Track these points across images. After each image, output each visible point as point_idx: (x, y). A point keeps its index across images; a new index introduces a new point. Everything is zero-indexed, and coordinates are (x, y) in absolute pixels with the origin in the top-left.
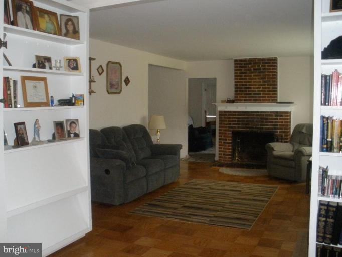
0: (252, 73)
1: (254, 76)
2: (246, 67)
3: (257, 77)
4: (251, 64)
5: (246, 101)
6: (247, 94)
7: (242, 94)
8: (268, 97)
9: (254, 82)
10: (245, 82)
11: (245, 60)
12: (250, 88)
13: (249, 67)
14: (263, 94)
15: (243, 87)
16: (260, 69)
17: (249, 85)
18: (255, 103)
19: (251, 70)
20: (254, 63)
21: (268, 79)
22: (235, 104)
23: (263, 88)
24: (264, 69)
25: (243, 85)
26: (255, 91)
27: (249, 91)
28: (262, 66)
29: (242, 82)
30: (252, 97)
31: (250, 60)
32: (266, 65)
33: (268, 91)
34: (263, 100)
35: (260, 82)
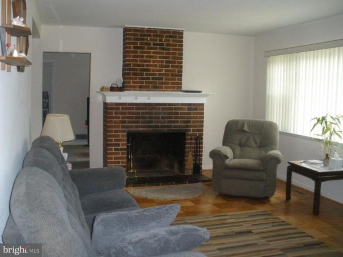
0: (151, 48)
1: (154, 53)
2: (143, 39)
3: (158, 55)
4: (150, 36)
5: (141, 88)
6: (143, 79)
7: (136, 78)
8: (172, 83)
9: (154, 62)
10: (140, 61)
11: (142, 30)
12: (149, 70)
13: (147, 39)
14: (166, 79)
15: (138, 68)
16: (162, 45)
17: (147, 66)
18: (155, 91)
19: (149, 44)
20: (154, 36)
21: (173, 58)
22: (125, 92)
23: (166, 71)
24: (168, 45)
25: (138, 65)
26: (156, 74)
27: (146, 74)
28: (165, 40)
29: (137, 61)
30: (151, 83)
31: (149, 30)
32: (171, 39)
33: (172, 75)
34: (165, 87)
35: (162, 62)
